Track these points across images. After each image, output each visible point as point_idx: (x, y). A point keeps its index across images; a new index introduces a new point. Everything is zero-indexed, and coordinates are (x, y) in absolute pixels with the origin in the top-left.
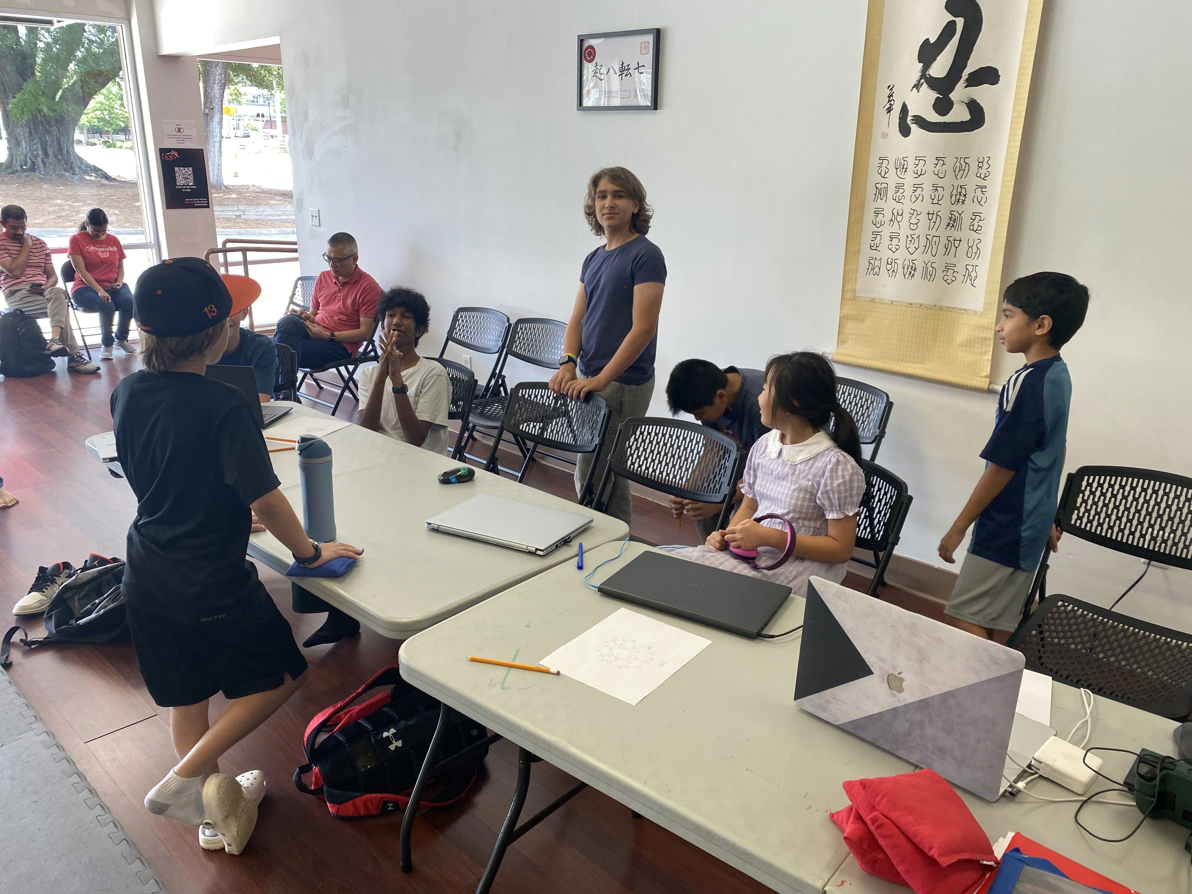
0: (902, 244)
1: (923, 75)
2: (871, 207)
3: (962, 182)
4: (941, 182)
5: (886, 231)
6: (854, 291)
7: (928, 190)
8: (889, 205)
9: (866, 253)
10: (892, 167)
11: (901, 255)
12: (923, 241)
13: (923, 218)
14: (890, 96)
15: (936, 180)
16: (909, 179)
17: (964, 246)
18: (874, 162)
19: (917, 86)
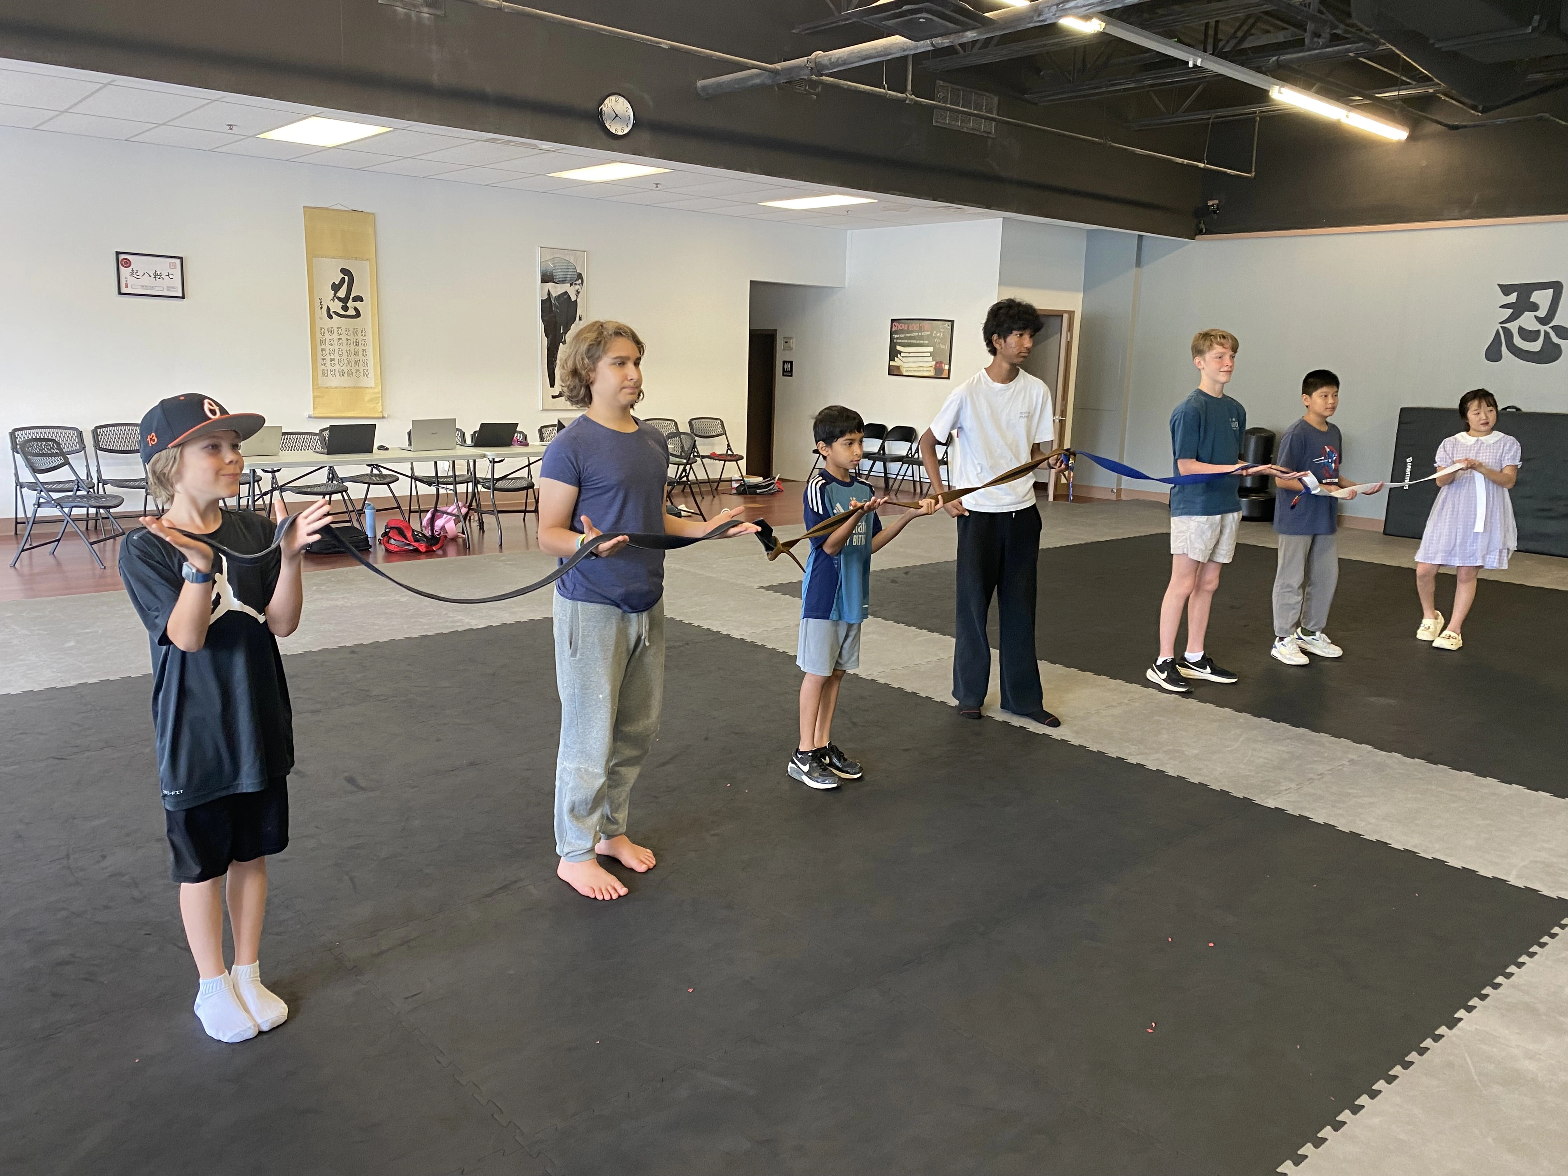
0: (337, 362)
1: (335, 296)
2: (319, 348)
3: (357, 338)
4: (349, 338)
5: (328, 358)
6: (318, 384)
7: (344, 341)
8: (328, 347)
9: (320, 368)
10: (326, 331)
11: (337, 367)
12: (346, 361)
13: (344, 352)
14: (321, 302)
15: (347, 337)
16: (335, 337)
17: (361, 363)
18: (318, 329)
19: (333, 300)
